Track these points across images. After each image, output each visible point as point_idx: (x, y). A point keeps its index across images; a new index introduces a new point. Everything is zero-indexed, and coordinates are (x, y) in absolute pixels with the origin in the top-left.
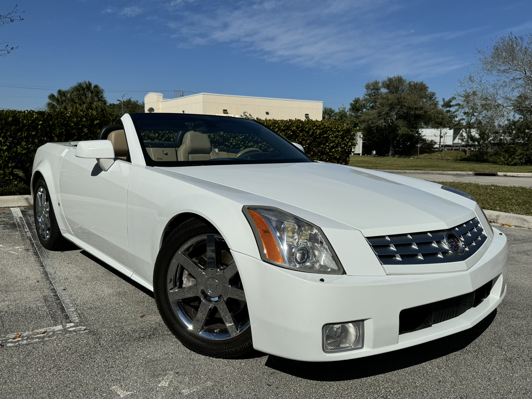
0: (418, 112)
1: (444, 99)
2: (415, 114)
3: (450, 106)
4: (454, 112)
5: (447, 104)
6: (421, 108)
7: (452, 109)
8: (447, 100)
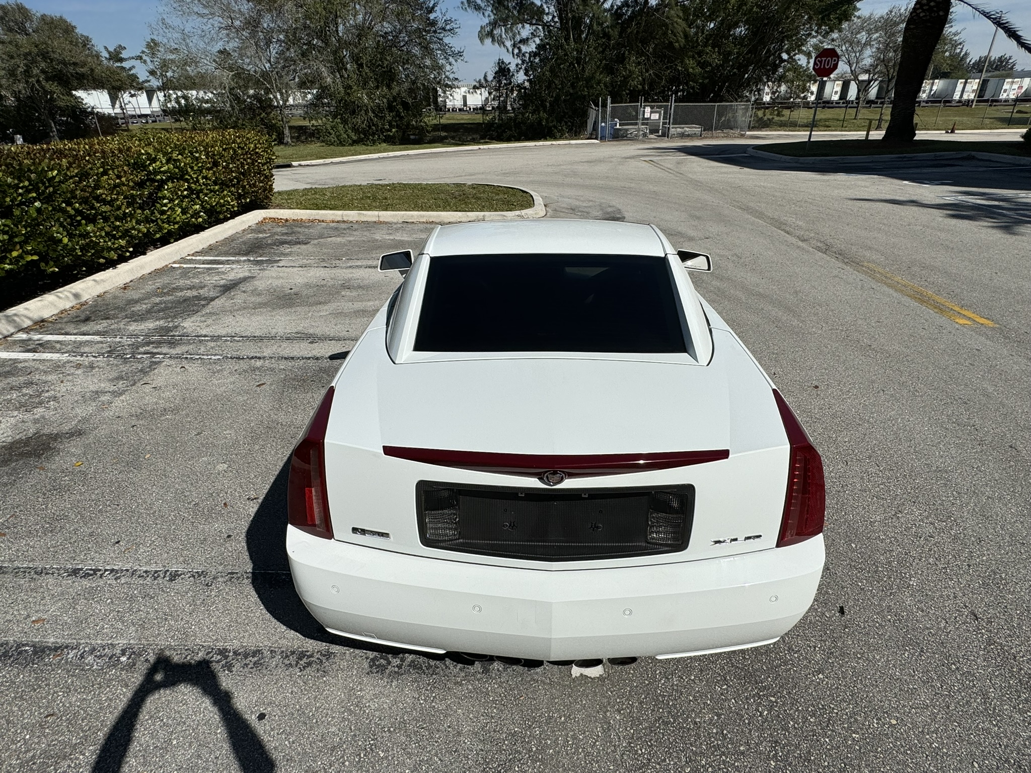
0: (81, 70)
1: (106, 48)
2: (77, 73)
3: (121, 60)
4: (130, 69)
5: (116, 56)
6: (84, 64)
7: (124, 64)
8: (111, 49)
